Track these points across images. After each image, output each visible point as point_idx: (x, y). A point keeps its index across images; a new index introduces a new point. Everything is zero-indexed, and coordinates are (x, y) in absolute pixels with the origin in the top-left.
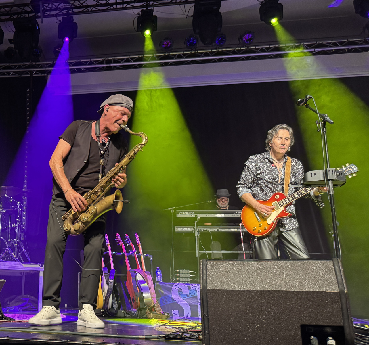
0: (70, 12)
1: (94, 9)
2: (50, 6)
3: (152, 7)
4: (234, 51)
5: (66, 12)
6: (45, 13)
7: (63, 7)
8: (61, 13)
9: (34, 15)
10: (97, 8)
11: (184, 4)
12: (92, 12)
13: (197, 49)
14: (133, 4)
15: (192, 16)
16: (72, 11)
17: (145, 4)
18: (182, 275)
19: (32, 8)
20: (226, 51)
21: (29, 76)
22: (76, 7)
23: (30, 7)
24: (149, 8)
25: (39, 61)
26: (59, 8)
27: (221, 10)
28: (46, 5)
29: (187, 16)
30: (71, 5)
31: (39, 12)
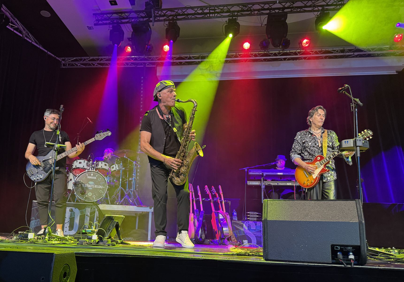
0: (175, 18)
1: (193, 17)
2: (160, 13)
3: (236, 17)
4: (295, 52)
5: (172, 18)
6: (155, 18)
7: (169, 14)
8: (168, 19)
9: (147, 20)
10: (195, 15)
11: (260, 15)
12: (191, 19)
13: (268, 50)
14: (222, 14)
15: (265, 25)
16: (176, 17)
17: (231, 14)
18: (251, 216)
19: (146, 14)
20: (290, 52)
21: (143, 66)
22: (179, 15)
23: (144, 14)
24: (234, 18)
25: (150, 55)
26: (166, 15)
27: (288, 21)
28: (156, 12)
29: (262, 25)
30: (175, 13)
31: (151, 17)
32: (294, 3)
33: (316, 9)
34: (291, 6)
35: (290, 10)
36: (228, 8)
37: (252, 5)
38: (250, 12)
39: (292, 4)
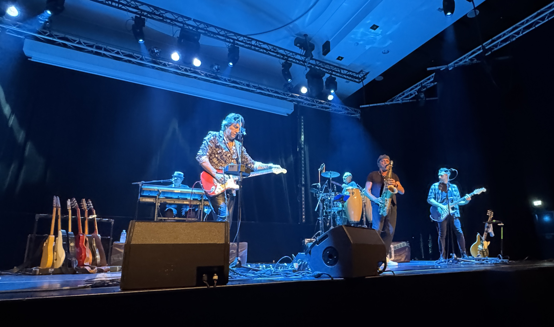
3: (146, 17)
11: (173, 25)
14: (128, 8)
17: (139, 12)
24: (142, 17)
27: (200, 41)
29: (174, 35)
32: (208, 27)
33: (228, 40)
34: (205, 29)
35: (204, 32)
36: (137, 5)
37: (165, 12)
38: (161, 18)
39: (206, 27)
